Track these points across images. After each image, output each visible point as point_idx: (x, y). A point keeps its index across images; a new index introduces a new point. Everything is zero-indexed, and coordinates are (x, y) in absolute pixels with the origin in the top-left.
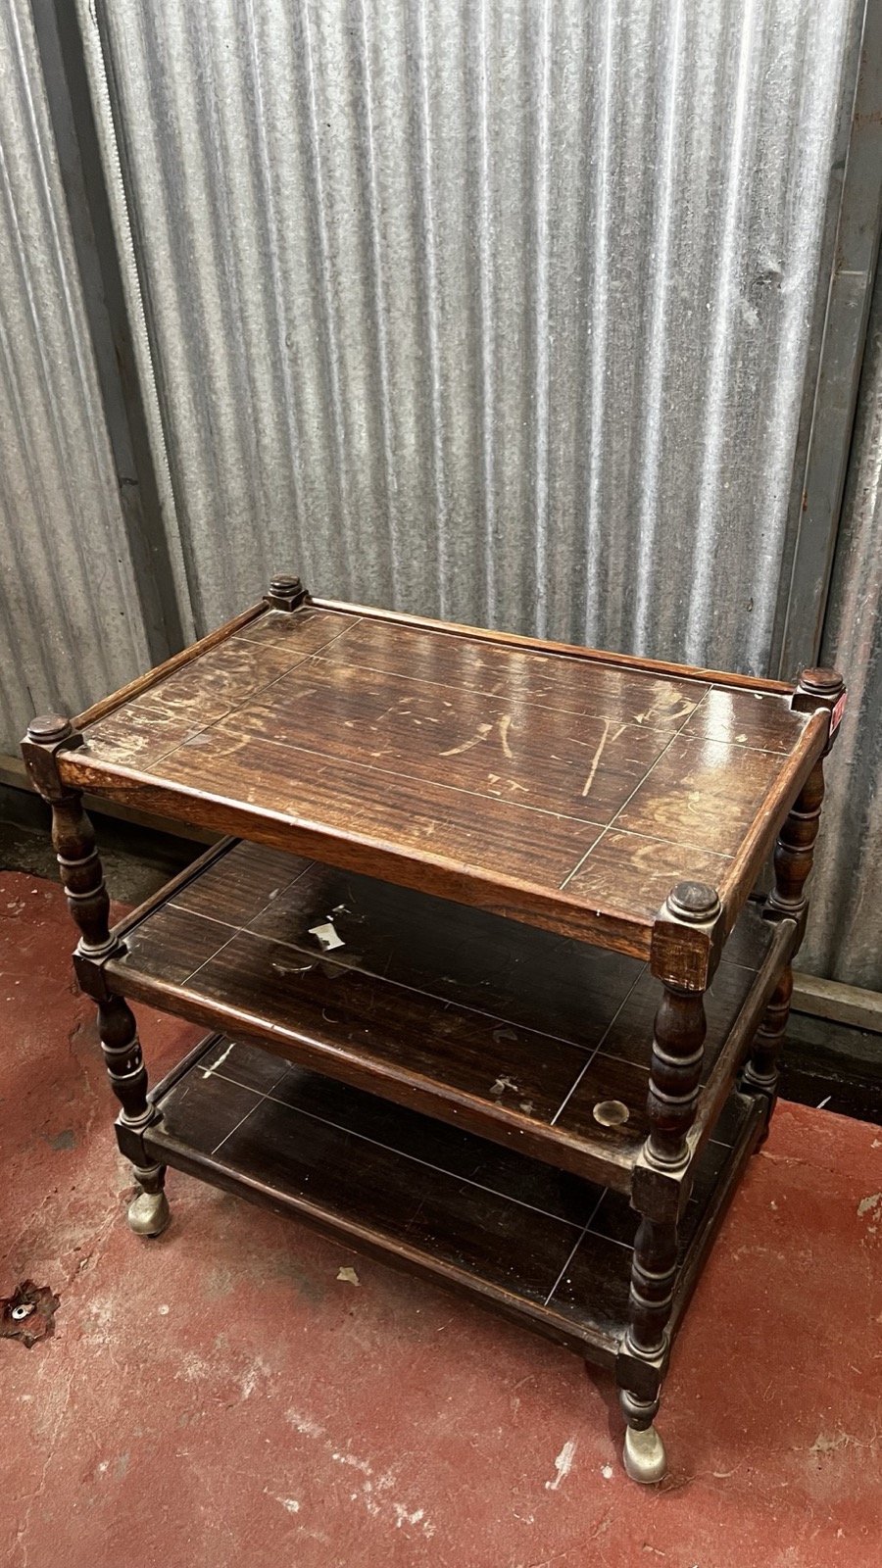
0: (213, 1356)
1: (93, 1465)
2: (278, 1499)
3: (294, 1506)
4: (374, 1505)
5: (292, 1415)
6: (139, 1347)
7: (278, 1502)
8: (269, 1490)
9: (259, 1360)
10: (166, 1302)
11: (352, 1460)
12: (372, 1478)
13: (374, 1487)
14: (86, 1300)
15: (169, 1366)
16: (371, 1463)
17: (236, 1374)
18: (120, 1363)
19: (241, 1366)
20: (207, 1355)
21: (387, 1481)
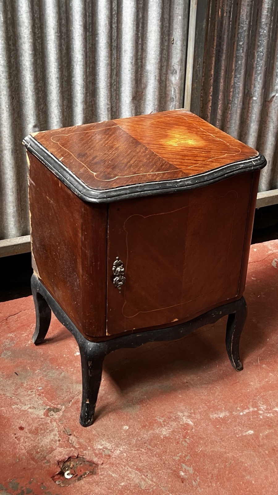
0: (164, 424)
1: (179, 476)
2: (244, 434)
3: (251, 432)
4: (269, 414)
5: (214, 416)
6: (136, 442)
7: (245, 435)
8: (238, 435)
9: (180, 414)
10: (122, 426)
11: (247, 411)
12: (259, 410)
13: (263, 411)
14: (92, 447)
15: (156, 437)
16: (252, 407)
17: (179, 422)
18: (138, 450)
19: (177, 419)
20: (160, 425)
21: (263, 407)
